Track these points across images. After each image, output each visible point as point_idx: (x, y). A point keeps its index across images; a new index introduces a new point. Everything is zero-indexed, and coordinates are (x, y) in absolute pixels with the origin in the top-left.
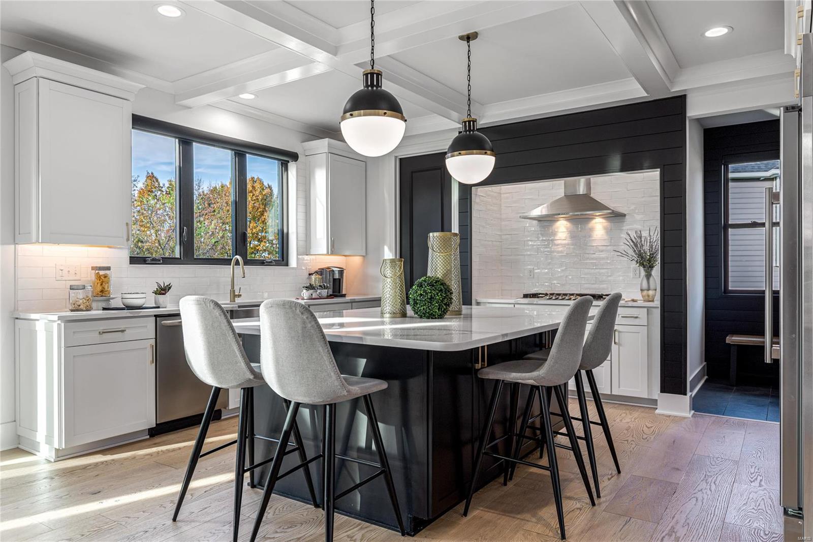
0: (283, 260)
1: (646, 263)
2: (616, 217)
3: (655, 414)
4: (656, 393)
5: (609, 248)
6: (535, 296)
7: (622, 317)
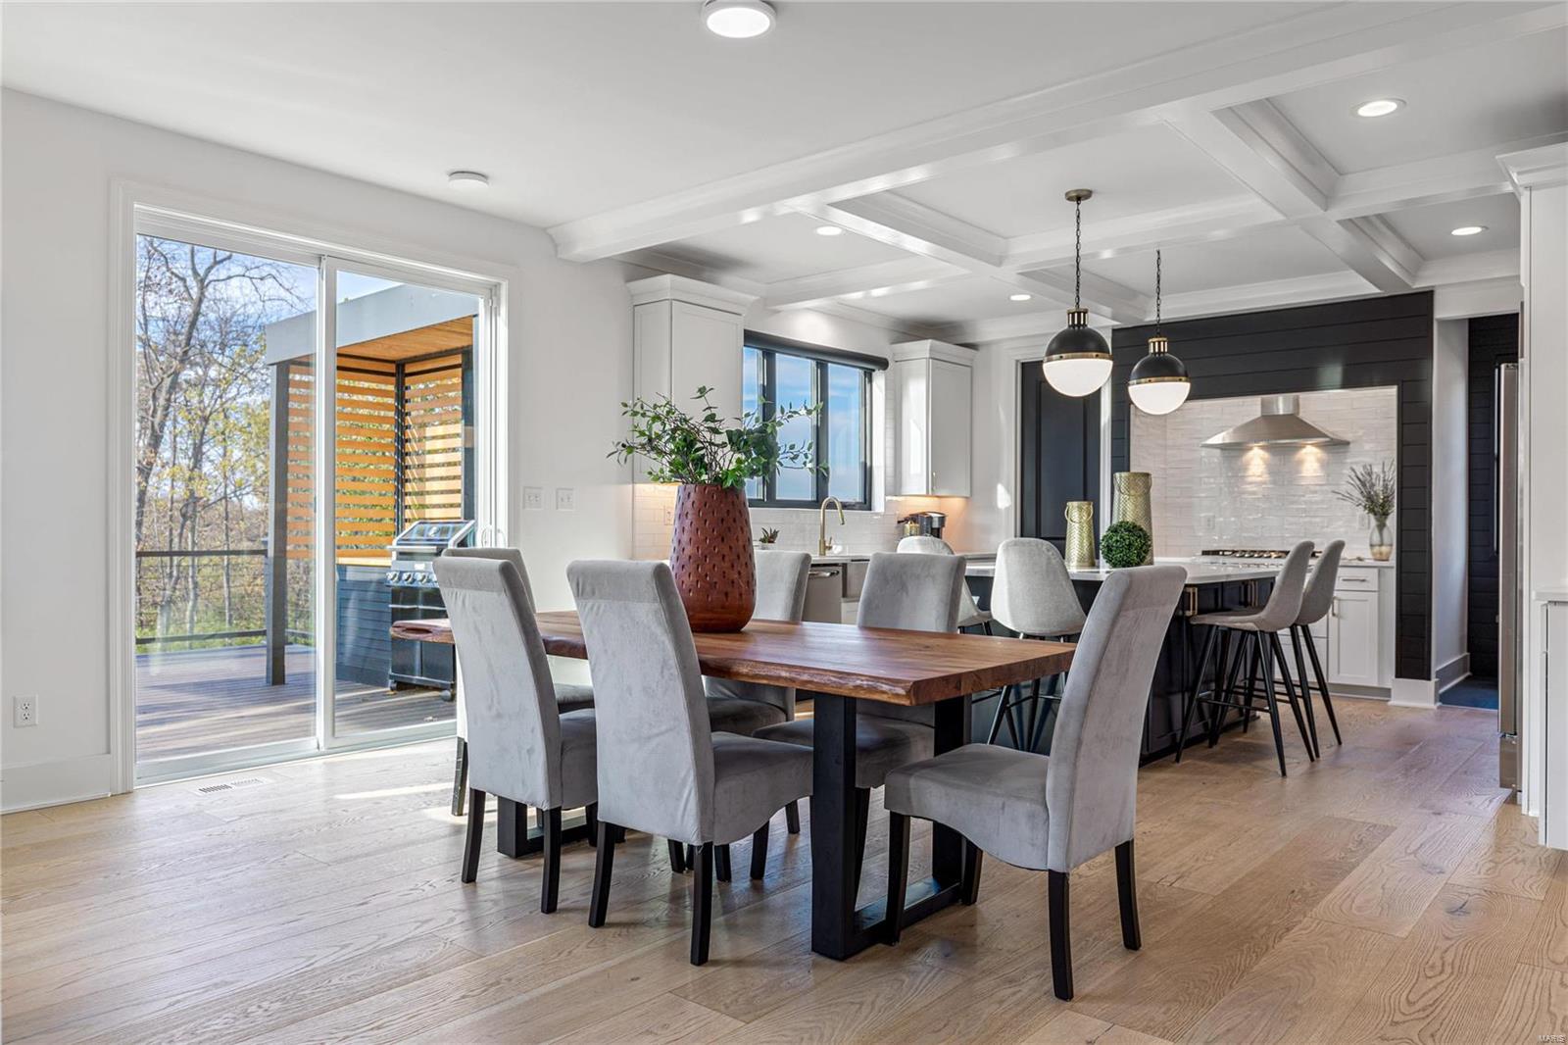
0: (867, 504)
1: (1377, 508)
2: (1336, 446)
3: (1387, 709)
4: (1390, 680)
5: (1325, 488)
6: (1216, 553)
7: (1344, 580)
